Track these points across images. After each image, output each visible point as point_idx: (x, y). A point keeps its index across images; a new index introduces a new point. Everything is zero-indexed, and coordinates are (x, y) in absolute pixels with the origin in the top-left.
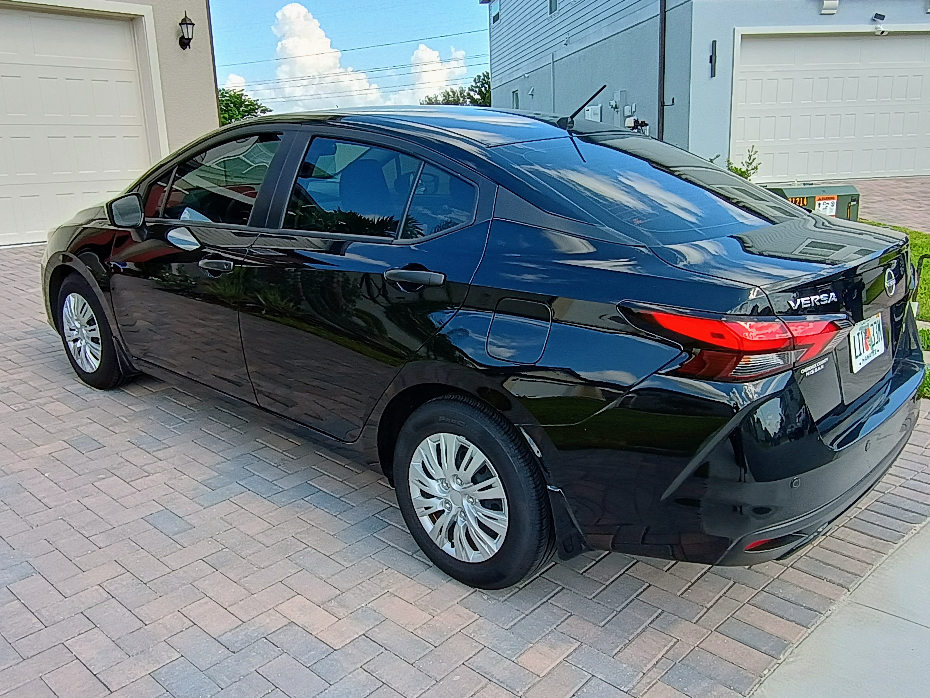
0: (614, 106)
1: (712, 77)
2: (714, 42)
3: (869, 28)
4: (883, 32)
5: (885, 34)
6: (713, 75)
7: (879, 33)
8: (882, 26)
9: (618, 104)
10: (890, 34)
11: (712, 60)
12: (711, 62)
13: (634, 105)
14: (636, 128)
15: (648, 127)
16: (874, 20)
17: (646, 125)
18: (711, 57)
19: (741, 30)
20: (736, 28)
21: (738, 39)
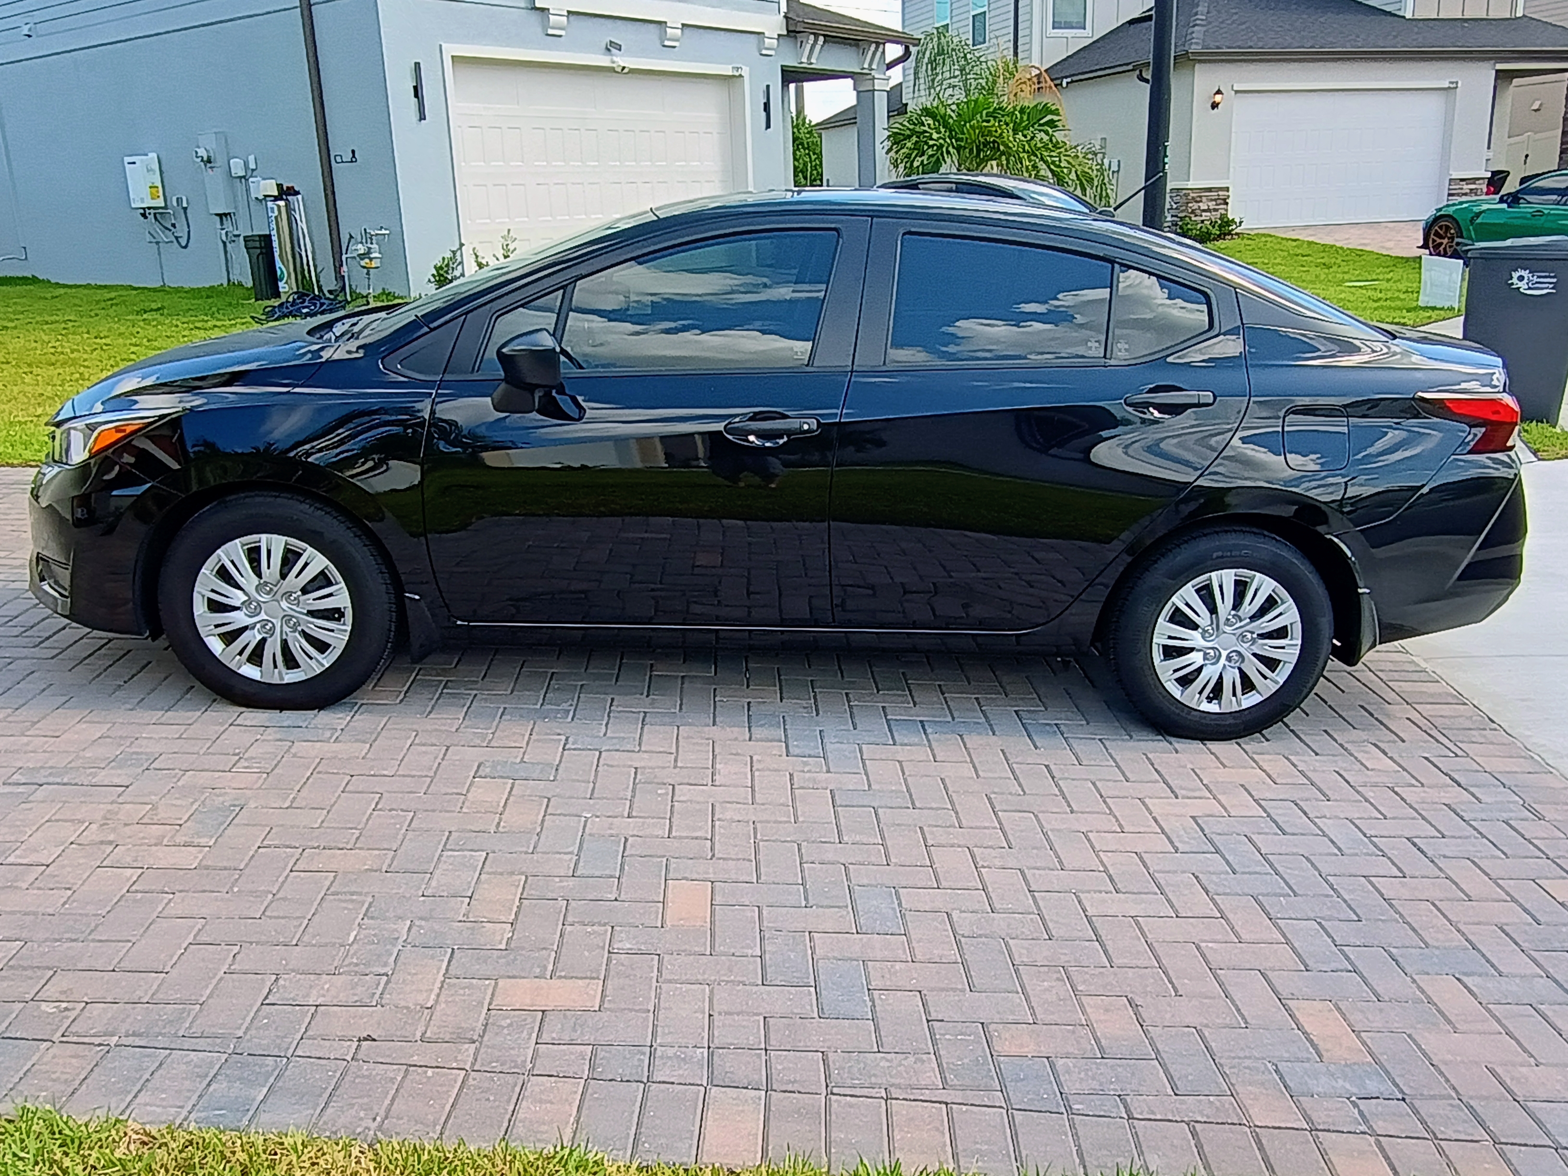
0: (205, 159)
1: (421, 119)
2: (417, 65)
3: (603, 61)
4: (624, 68)
5: (626, 70)
6: (422, 117)
7: (619, 70)
8: (621, 60)
9: (212, 154)
10: (632, 71)
11: (417, 91)
12: (416, 96)
13: (251, 158)
14: (282, 199)
15: (300, 197)
16: (609, 50)
17: (297, 193)
18: (415, 88)
19: (452, 49)
20: (444, 46)
21: (448, 63)
